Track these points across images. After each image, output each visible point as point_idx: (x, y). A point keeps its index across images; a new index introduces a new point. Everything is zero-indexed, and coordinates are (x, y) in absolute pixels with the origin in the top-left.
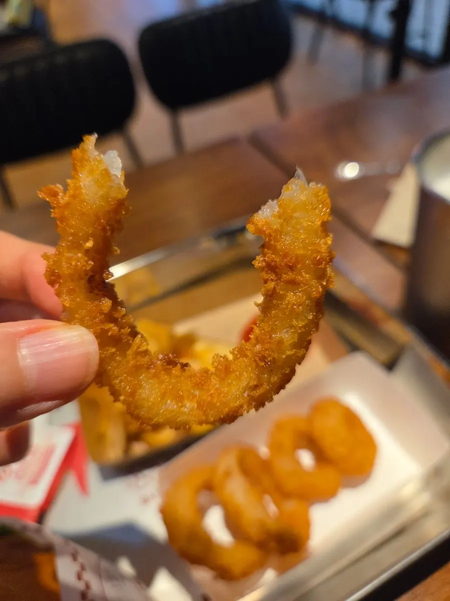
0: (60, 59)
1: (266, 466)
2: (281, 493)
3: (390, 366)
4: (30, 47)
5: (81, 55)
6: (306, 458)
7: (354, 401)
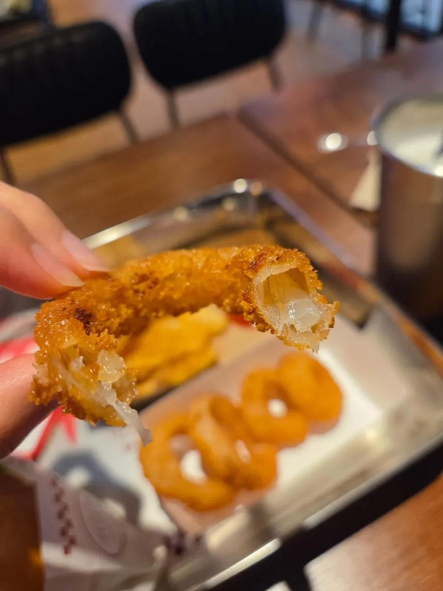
0: (58, 42)
1: (238, 413)
2: (253, 438)
3: (361, 325)
4: (31, 31)
5: (77, 38)
6: (277, 408)
7: (325, 356)
